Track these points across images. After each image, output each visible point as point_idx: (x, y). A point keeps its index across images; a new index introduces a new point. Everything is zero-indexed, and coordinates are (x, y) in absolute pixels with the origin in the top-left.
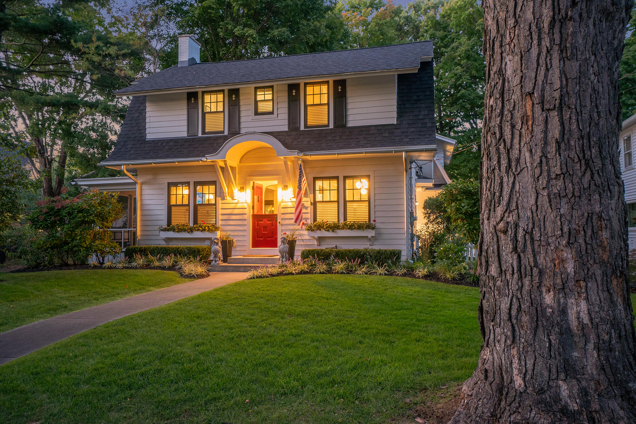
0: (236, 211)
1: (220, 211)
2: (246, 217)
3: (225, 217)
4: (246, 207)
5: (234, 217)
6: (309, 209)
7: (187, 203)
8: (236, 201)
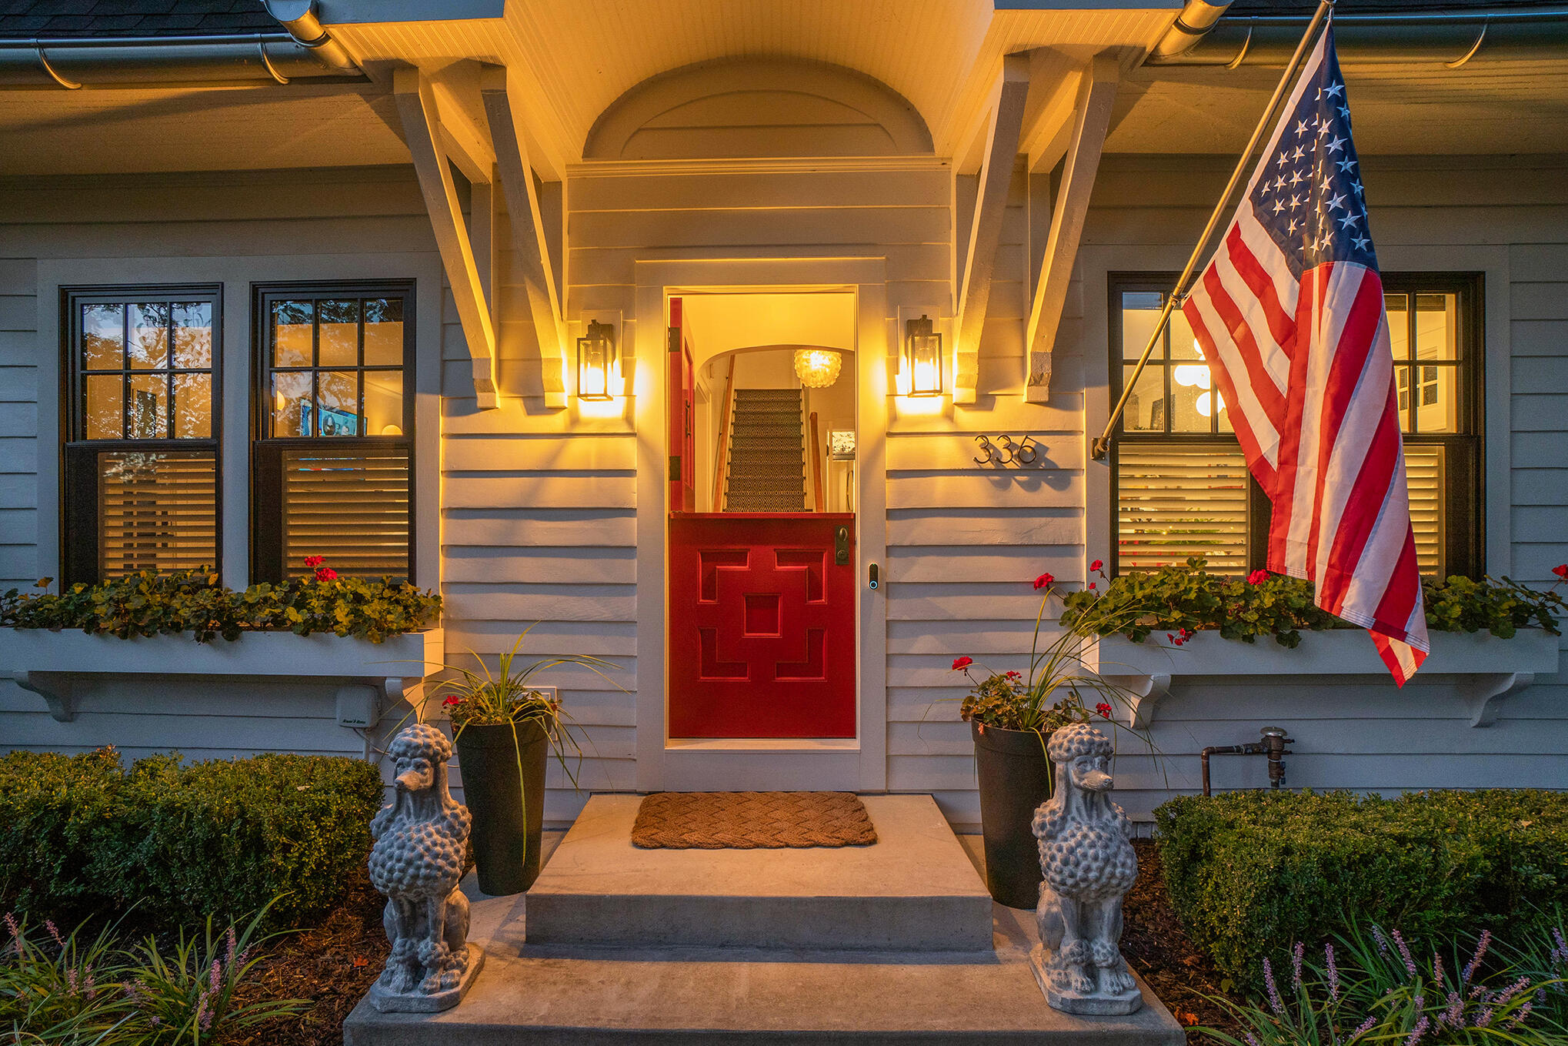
0: (557, 492)
1: (444, 492)
2: (630, 530)
3: (477, 531)
4: (634, 460)
5: (540, 532)
6: (1082, 482)
7: (207, 433)
8: (557, 423)
